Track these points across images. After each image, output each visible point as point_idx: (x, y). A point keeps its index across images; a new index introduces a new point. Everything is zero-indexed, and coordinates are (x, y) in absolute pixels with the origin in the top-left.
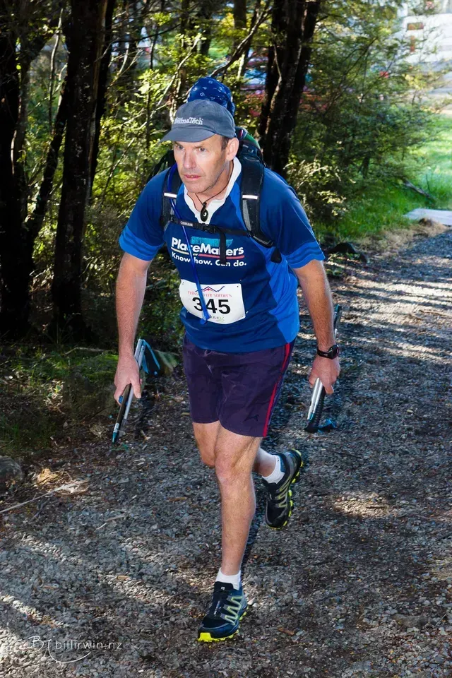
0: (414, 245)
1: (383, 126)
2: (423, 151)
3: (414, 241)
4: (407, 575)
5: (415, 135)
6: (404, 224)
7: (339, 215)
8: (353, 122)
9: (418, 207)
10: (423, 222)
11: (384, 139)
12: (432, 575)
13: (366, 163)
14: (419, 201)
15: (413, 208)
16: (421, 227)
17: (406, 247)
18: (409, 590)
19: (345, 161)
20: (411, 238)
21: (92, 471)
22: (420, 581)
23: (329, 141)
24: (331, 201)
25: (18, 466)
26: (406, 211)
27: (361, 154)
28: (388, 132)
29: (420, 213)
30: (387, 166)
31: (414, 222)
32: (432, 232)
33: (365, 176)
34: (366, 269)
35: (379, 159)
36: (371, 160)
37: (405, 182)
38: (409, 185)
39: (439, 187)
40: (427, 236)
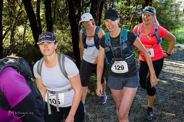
0: (176, 52)
2: (180, 31)
5: (177, 26)
9: (177, 43)
10: (179, 47)
11: (169, 27)
17: (174, 53)
20: (175, 51)
28: (170, 25)
29: (177, 45)
31: (176, 47)
39: (183, 39)
40: (179, 50)
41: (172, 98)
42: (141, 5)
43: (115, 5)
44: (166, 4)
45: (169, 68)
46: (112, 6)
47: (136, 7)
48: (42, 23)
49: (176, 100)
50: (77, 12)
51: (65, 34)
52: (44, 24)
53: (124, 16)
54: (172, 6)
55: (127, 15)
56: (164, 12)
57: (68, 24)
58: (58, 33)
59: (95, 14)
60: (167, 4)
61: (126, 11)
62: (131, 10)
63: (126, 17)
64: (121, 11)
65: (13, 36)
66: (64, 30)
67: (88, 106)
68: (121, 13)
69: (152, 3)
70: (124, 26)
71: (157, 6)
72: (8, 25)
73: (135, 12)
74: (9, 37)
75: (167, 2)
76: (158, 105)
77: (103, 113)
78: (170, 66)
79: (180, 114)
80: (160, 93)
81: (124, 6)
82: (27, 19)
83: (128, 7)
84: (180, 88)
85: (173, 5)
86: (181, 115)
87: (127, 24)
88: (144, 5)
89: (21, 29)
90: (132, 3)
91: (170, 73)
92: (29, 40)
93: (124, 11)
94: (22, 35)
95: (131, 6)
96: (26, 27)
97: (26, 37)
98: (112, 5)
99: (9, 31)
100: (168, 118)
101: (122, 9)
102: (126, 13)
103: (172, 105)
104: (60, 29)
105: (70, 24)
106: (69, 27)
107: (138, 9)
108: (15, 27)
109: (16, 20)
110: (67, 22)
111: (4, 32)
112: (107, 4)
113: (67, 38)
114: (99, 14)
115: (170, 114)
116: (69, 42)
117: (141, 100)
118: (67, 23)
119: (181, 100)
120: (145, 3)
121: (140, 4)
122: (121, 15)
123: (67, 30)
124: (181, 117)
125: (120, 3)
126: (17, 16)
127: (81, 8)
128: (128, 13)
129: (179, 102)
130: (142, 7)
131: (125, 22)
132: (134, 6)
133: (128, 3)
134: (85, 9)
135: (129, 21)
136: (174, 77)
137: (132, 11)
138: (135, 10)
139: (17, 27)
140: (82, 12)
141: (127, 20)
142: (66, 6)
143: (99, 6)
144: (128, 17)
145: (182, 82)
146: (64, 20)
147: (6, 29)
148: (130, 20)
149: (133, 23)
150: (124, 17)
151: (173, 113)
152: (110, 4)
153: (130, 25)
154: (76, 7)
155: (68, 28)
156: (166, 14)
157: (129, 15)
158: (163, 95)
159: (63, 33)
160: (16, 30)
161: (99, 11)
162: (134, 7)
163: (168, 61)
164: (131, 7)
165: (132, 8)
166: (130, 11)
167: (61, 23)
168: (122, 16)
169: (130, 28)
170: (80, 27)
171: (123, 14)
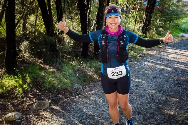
0: (180, 41)
1: (174, 14)
2: (183, 21)
3: (180, 40)
4: (170, 118)
5: (182, 16)
6: (178, 37)
7: (162, 33)
8: (167, 13)
10: (183, 36)
11: (174, 17)
12: (176, 118)
13: (170, 22)
14: (182, 31)
15: (180, 33)
16: (182, 37)
17: (178, 42)
18: (170, 122)
19: (165, 21)
21: (98, 89)
22: (173, 120)
23: (161, 17)
24: (161, 30)
25: (81, 87)
26: (179, 34)
27: (169, 20)
29: (182, 34)
30: (175, 23)
31: (180, 36)
32: (184, 38)
33: (170, 25)
34: (168, 46)
35: (173, 21)
36: (171, 22)
37: (179, 27)
38: (180, 28)
39: (187, 29)
40: (183, 39)
41: (177, 84)
45: (173, 56)
48: (53, 12)
49: (180, 87)
50: (86, 2)
51: (74, 23)
52: (54, 13)
55: (133, 5)
56: (169, 2)
57: (77, 14)
58: (67, 22)
59: (103, 3)
61: (132, 1)
63: (132, 7)
64: (128, 1)
65: (25, 25)
66: (73, 19)
67: (97, 91)
68: (128, 3)
70: (131, 15)
72: (20, 14)
73: (141, 3)
74: (22, 25)
76: (163, 91)
78: (174, 55)
80: (164, 80)
82: (38, 8)
84: (184, 75)
86: (185, 100)
87: (133, 14)
89: (32, 18)
91: (174, 61)
92: (40, 29)
94: (33, 24)
96: (37, 16)
97: (38, 26)
99: (21, 20)
100: (172, 103)
103: (176, 91)
104: (69, 18)
105: (79, 13)
106: (78, 16)
108: (26, 15)
109: (28, 9)
110: (76, 11)
111: (16, 21)
113: (76, 27)
115: (174, 99)
116: (78, 31)
117: (147, 86)
119: (185, 86)
122: (128, 5)
124: (185, 102)
126: (28, 5)
128: (134, 3)
129: (183, 88)
131: (132, 12)
135: (135, 11)
136: (178, 65)
137: (139, 1)
139: (29, 16)
140: (91, 1)
141: (133, 9)
144: (134, 7)
145: (185, 70)
146: (73, 9)
147: (18, 18)
149: (139, 12)
151: (177, 99)
153: (137, 15)
155: (77, 18)
156: (171, 5)
157: (135, 5)
158: (168, 82)
159: (72, 22)
160: (27, 18)
163: (172, 49)
166: (136, 1)
167: (70, 13)
168: (129, 6)
169: (136, 18)
170: (89, 16)
171: (130, 4)
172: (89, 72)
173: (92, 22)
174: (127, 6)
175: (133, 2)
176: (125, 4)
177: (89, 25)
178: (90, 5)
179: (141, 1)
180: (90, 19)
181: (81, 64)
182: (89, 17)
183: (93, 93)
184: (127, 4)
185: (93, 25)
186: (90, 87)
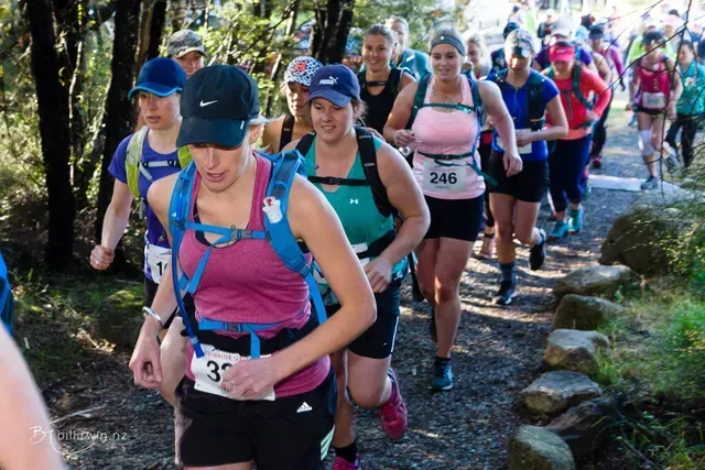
42: (313, 14)
43: (212, 14)
44: (408, 9)
46: (202, 17)
47: (290, 20)
51: (17, 126)
53: (246, 57)
54: (429, 16)
55: (256, 54)
57: (27, 90)
59: (130, 48)
60: (411, 10)
61: (254, 39)
62: (275, 34)
63: (253, 62)
64: (234, 37)
66: (14, 112)
67: (104, 406)
68: (233, 43)
69: (353, 6)
71: (371, 18)
73: (287, 43)
75: (410, 3)
77: (160, 432)
79: (456, 433)
81: (247, 19)
83: (263, 22)
85: (433, 12)
88: (323, 13)
90: (279, 7)
93: (247, 38)
95: (272, 17)
98: (199, 12)
101: (238, 28)
102: (252, 46)
105: (37, 88)
106: (33, 103)
107: (300, 29)
110: (26, 80)
112: (179, 9)
113: (24, 145)
114: (146, 48)
115: (418, 433)
116: (33, 161)
118: (27, 84)
120: (327, 6)
121: (306, 9)
122: (235, 54)
123: (26, 112)
124: (462, 443)
125: (230, 8)
127: (77, 26)
128: (260, 44)
130: (314, 21)
132: (284, 19)
133: (263, 6)
134: (96, 28)
135: (263, 77)
137: (279, 39)
138: (290, 34)
140: (83, 40)
141: (257, 70)
142: (23, 16)
143: (149, 19)
144: (261, 60)
146: (15, 70)
148: (268, 73)
150: (246, 62)
151: (431, 431)
152: (193, 9)
153: (270, 92)
154: (59, 22)
155: (28, 106)
157: (263, 52)
159: (10, 123)
161: (147, 38)
162: (284, 23)
164: (274, 19)
165: (275, 27)
166: (269, 36)
168: (240, 57)
169: (270, 104)
170: (75, 100)
171: (244, 49)
172: (76, 332)
173: (91, 123)
174: (230, 56)
175: (256, 41)
176: (224, 50)
177: (79, 135)
178: (82, 53)
179: (286, 38)
180: (82, 113)
181: (43, 295)
182: (76, 105)
183: (88, 416)
184: (231, 50)
185: (95, 137)
186: (76, 392)
